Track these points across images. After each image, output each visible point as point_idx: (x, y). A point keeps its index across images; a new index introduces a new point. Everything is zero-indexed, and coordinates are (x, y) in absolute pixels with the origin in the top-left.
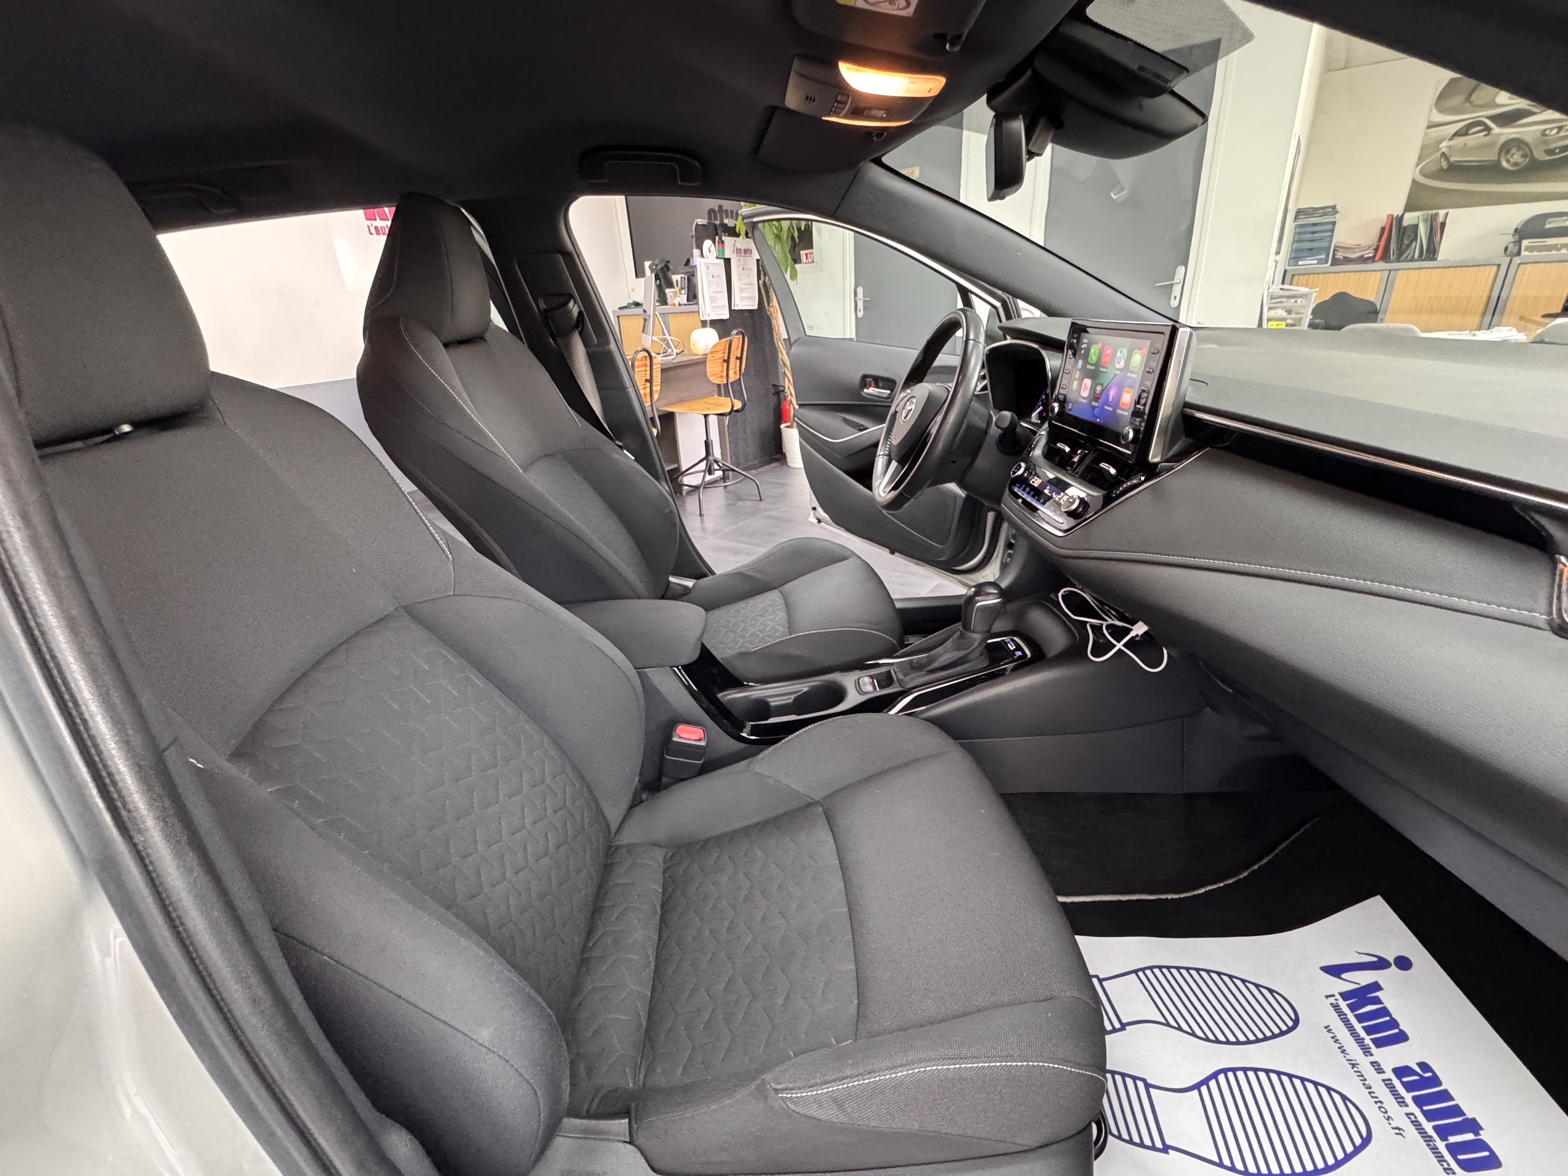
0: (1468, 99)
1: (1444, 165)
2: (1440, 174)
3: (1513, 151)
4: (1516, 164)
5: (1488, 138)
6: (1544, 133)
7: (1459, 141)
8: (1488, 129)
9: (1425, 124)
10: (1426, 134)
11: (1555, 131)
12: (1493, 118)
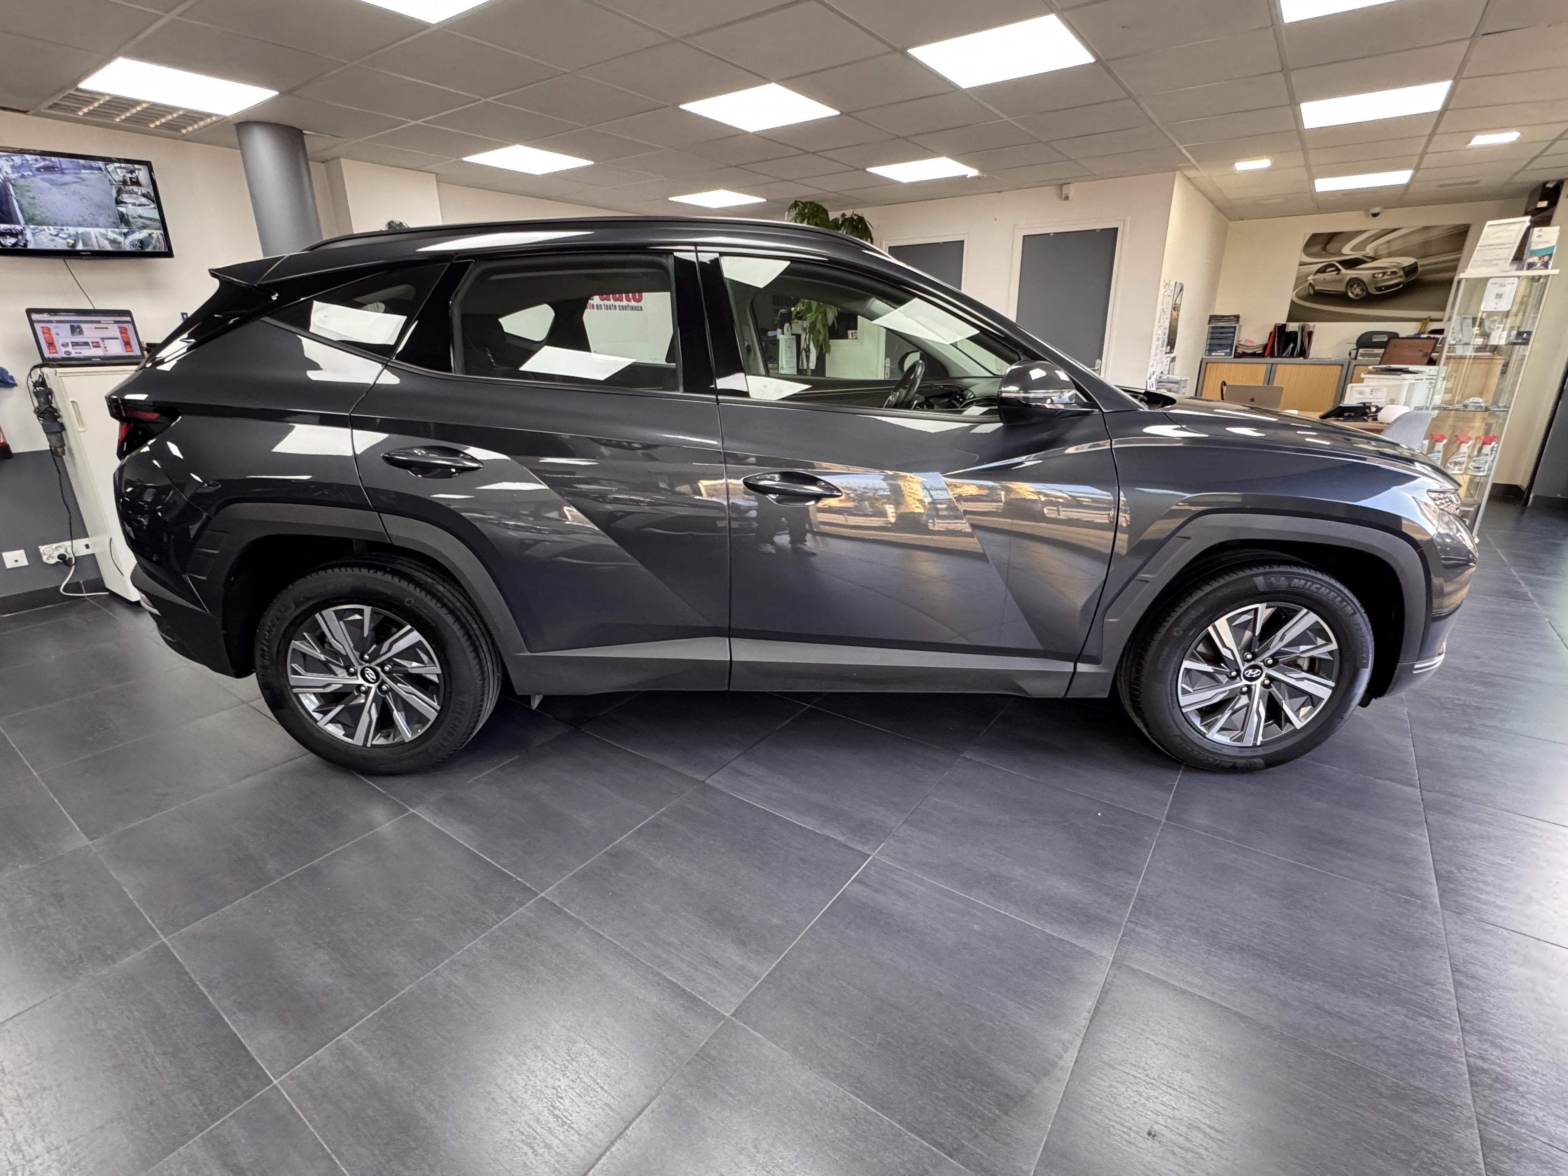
0: (1324, 249)
1: (1312, 292)
2: (1308, 298)
3: (1355, 286)
4: (1357, 295)
5: (1338, 277)
6: (1373, 276)
7: (1321, 276)
8: (1338, 270)
9: (1298, 263)
10: (1299, 269)
11: (1381, 275)
12: (1340, 262)
